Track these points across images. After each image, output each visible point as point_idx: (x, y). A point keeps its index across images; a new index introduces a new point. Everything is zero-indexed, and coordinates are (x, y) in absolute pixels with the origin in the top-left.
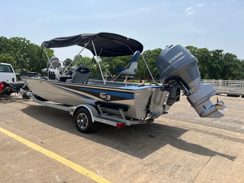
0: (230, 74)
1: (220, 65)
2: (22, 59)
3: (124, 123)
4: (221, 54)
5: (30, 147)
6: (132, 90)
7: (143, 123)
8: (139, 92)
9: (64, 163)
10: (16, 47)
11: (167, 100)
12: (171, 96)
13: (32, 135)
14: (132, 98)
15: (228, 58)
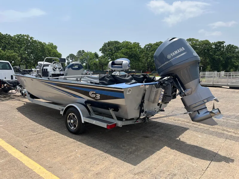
0: (232, 65)
1: (222, 57)
2: (26, 55)
3: (115, 124)
4: (223, 46)
5: (10, 154)
6: (121, 89)
7: (137, 123)
8: (130, 90)
9: (41, 175)
10: (20, 44)
11: (162, 97)
12: (166, 93)
13: (18, 138)
14: (123, 97)
15: (230, 49)
